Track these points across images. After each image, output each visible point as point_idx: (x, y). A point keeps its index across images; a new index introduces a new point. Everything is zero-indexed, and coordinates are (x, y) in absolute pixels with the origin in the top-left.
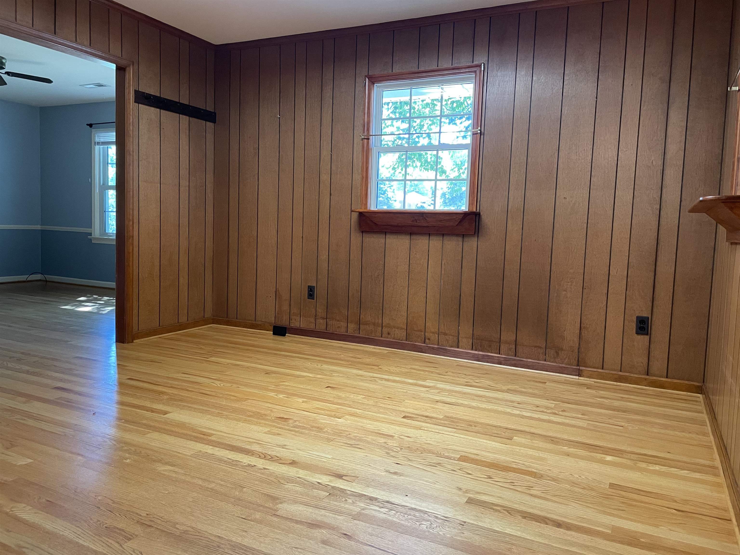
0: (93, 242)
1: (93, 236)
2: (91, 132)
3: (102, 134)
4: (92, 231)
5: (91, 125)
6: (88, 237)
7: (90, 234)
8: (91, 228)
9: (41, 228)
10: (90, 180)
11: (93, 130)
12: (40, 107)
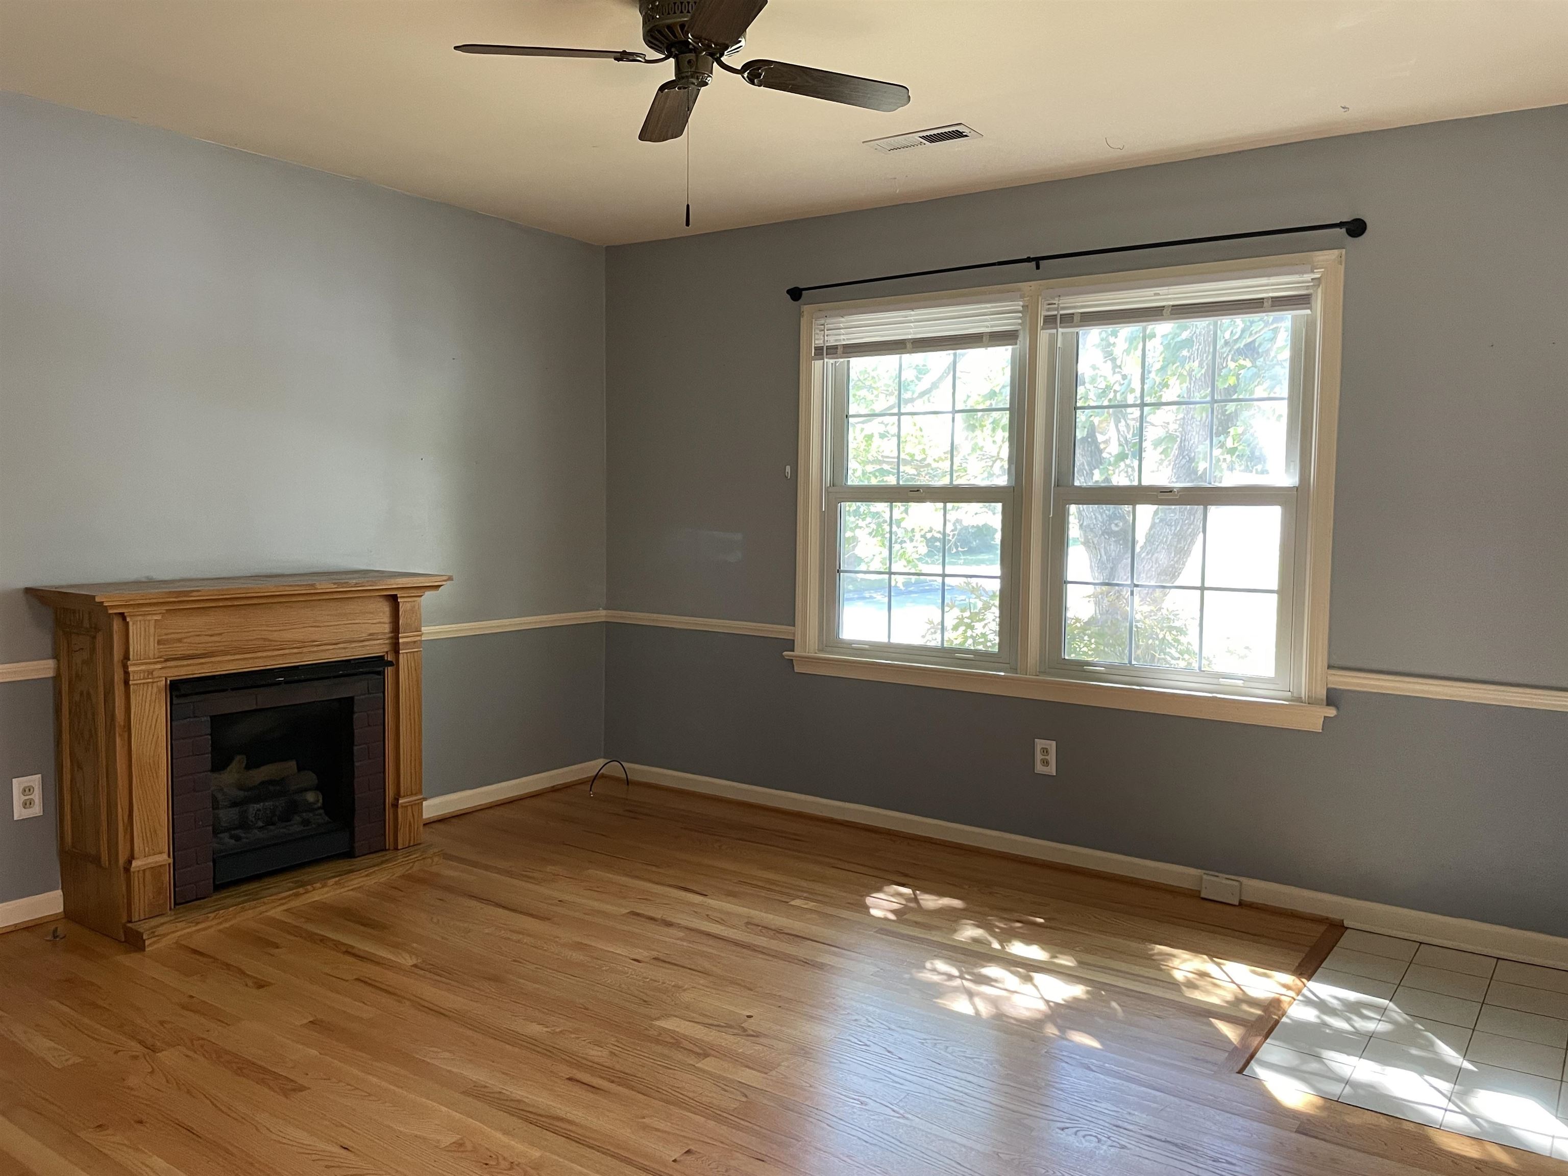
0: (797, 669)
1: (797, 652)
2: (800, 315)
3: (844, 321)
4: (794, 634)
5: (795, 294)
6: (785, 653)
7: (790, 644)
8: (794, 626)
9: (606, 616)
10: (788, 469)
11: (806, 309)
12: (608, 248)
